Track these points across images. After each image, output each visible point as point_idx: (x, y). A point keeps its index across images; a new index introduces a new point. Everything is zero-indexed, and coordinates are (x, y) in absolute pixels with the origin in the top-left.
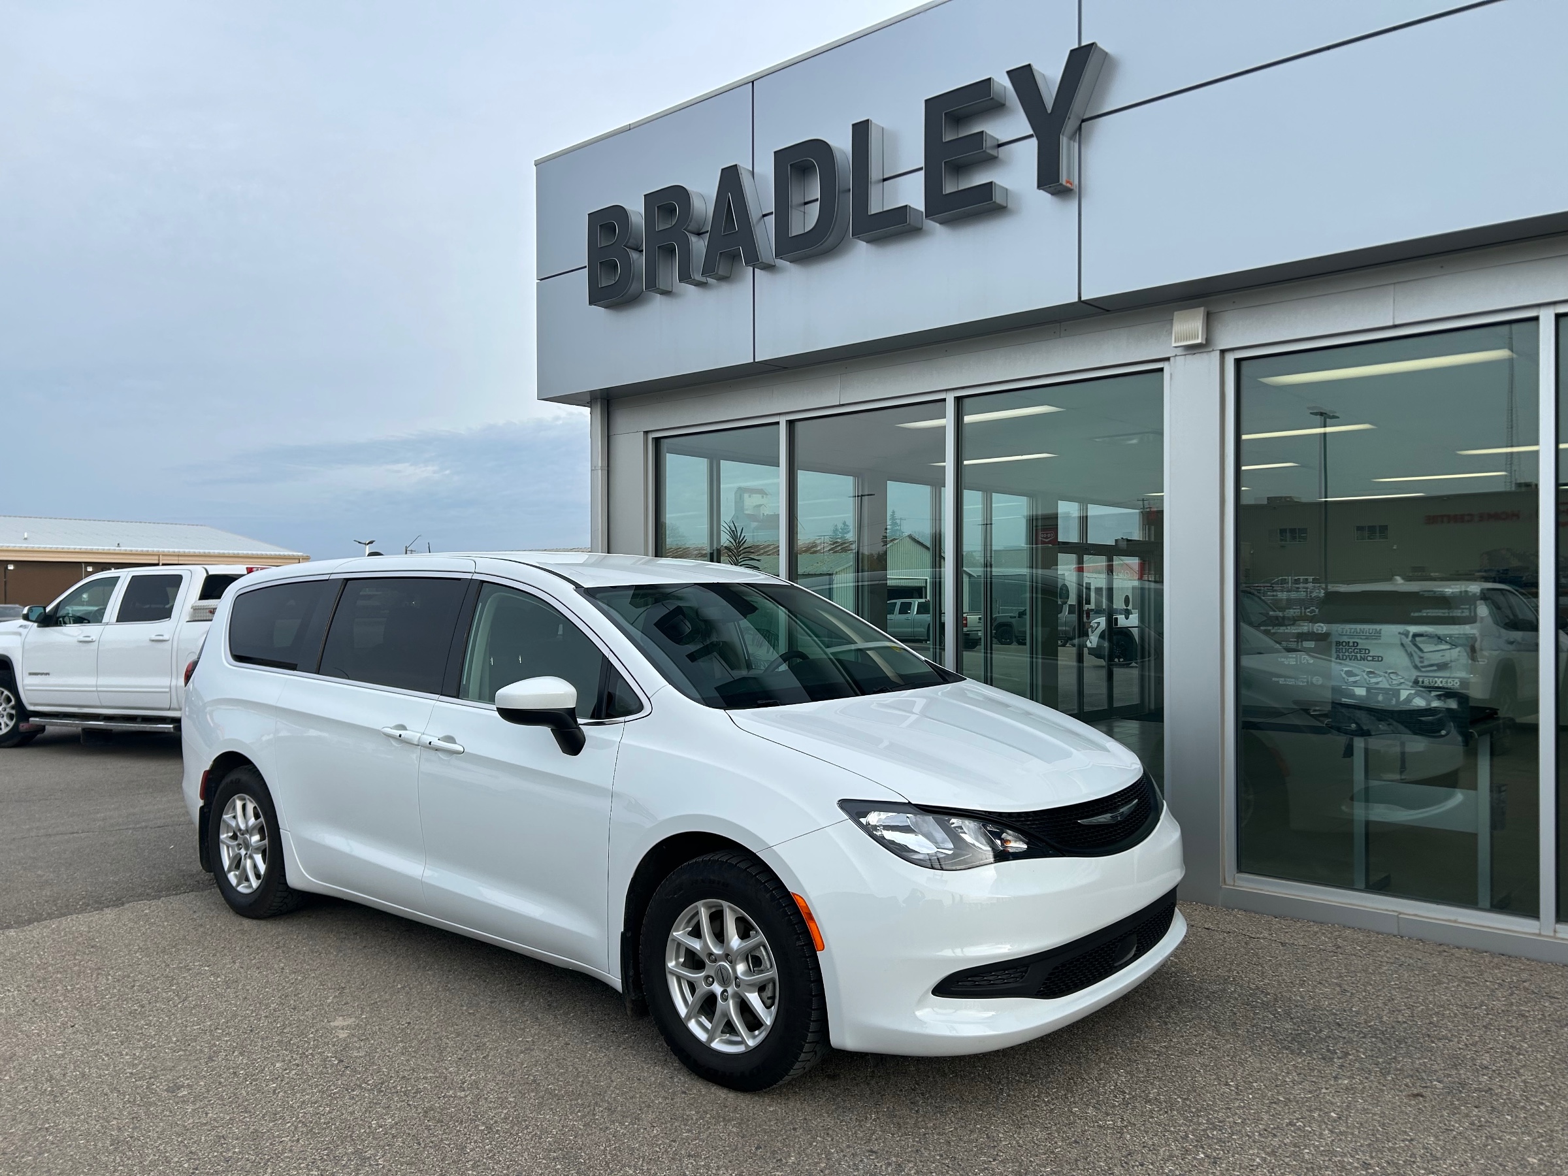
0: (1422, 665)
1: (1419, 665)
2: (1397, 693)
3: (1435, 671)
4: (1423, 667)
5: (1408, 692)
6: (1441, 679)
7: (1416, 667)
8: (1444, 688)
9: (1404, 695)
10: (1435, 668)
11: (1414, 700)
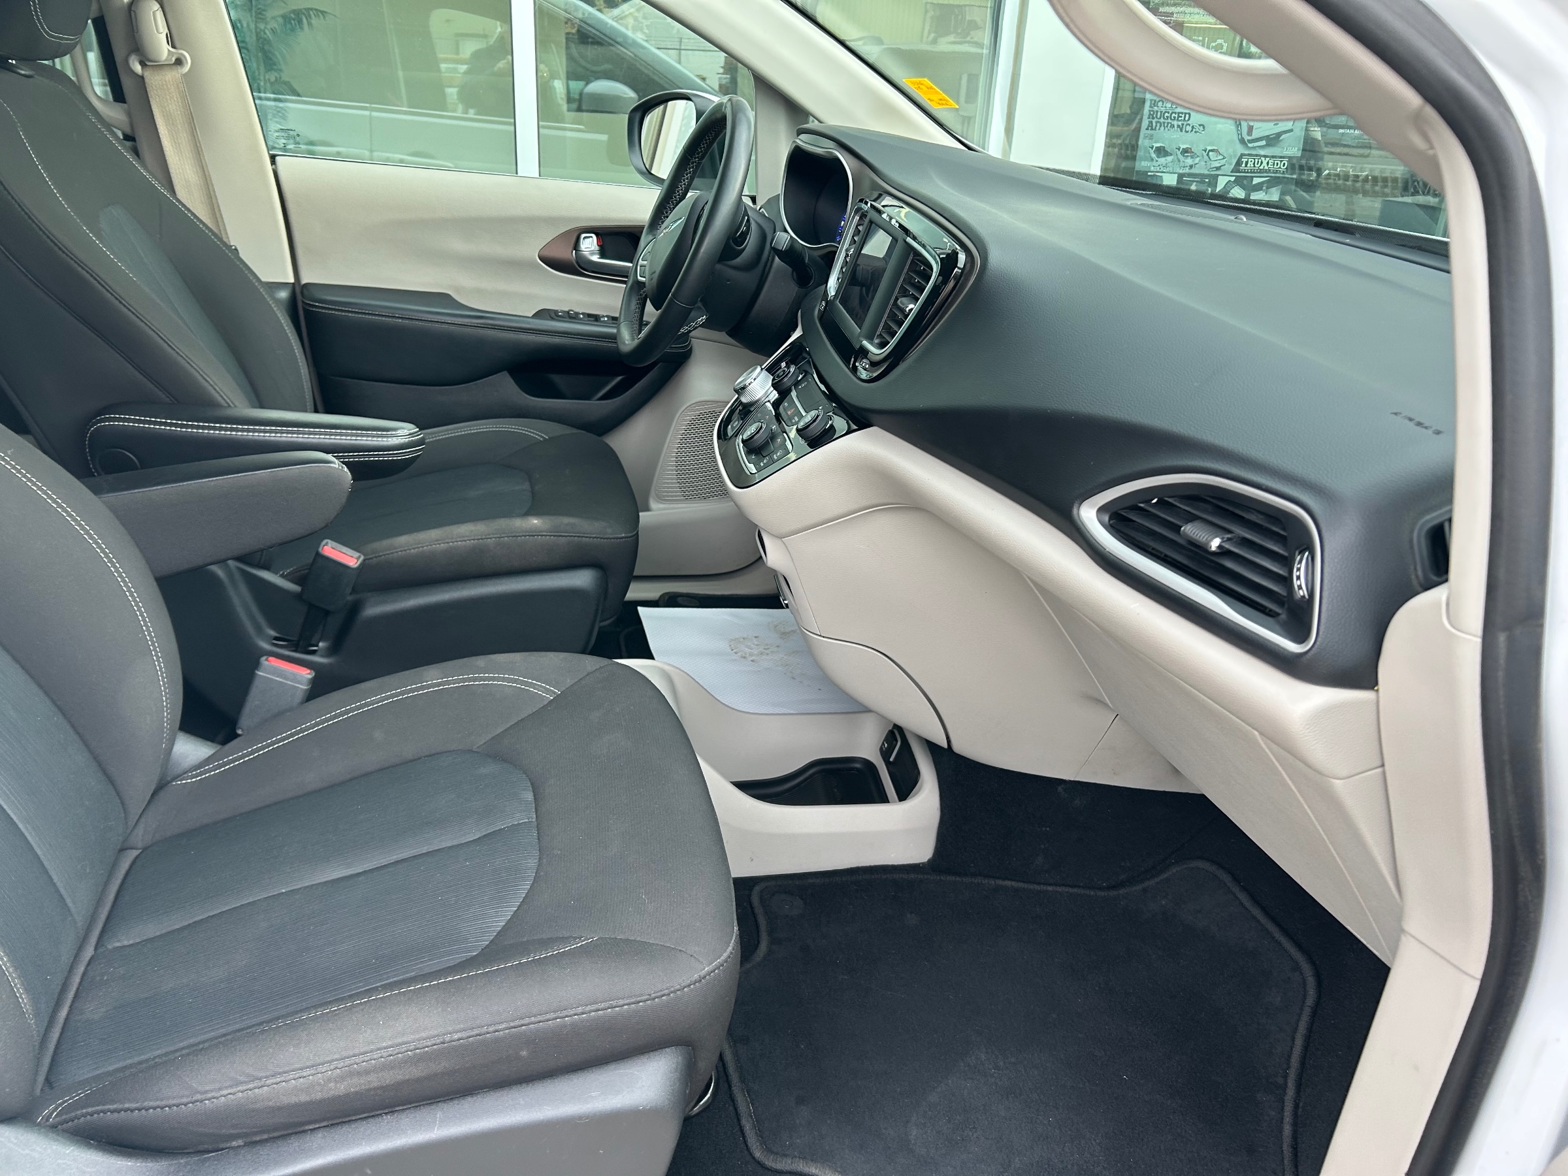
0: (1249, 138)
1: (1247, 138)
2: (1214, 179)
3: (1261, 147)
4: (1250, 141)
5: (1227, 179)
6: (1268, 159)
7: (1242, 141)
8: (1268, 171)
9: (1222, 183)
10: (1263, 143)
11: (1232, 191)
